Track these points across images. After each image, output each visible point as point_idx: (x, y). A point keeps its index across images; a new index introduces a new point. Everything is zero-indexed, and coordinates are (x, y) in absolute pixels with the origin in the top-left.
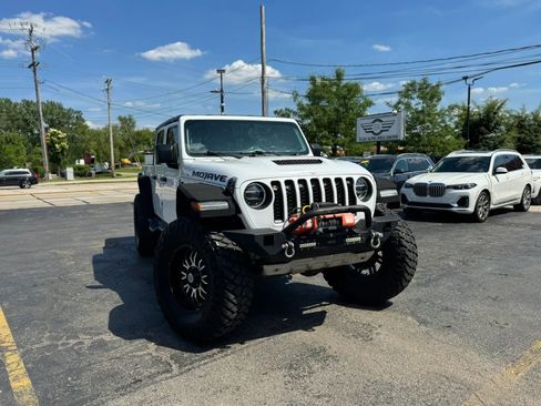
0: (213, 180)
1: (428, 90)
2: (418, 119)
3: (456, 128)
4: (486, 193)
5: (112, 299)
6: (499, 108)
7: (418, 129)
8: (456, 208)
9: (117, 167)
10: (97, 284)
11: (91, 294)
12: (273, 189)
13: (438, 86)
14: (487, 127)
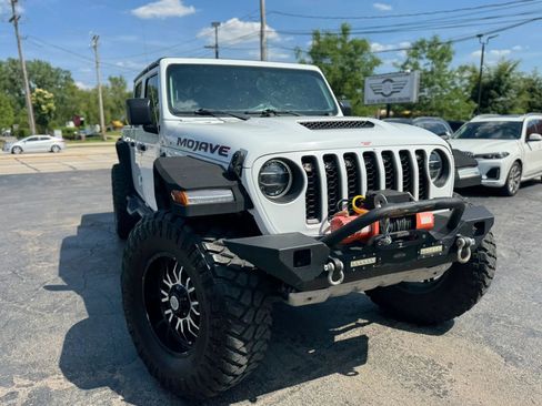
0: (208, 153)
1: (440, 47)
2: (426, 81)
3: (467, 90)
4: (519, 162)
5: (74, 308)
6: (511, 70)
7: (426, 92)
8: (485, 181)
9: (109, 130)
10: (60, 282)
11: (48, 298)
12: (305, 169)
13: (449, 43)
14: (497, 90)
